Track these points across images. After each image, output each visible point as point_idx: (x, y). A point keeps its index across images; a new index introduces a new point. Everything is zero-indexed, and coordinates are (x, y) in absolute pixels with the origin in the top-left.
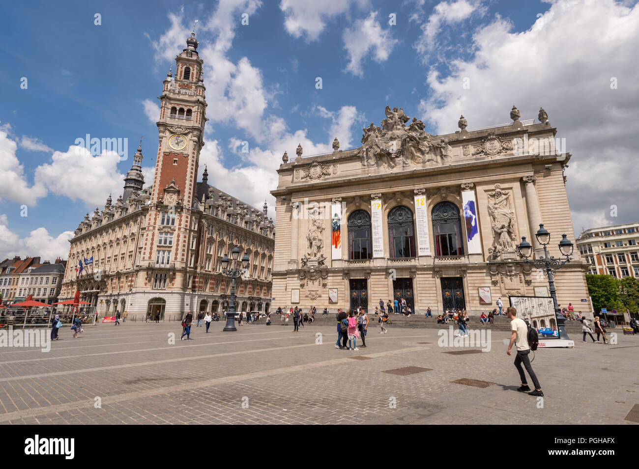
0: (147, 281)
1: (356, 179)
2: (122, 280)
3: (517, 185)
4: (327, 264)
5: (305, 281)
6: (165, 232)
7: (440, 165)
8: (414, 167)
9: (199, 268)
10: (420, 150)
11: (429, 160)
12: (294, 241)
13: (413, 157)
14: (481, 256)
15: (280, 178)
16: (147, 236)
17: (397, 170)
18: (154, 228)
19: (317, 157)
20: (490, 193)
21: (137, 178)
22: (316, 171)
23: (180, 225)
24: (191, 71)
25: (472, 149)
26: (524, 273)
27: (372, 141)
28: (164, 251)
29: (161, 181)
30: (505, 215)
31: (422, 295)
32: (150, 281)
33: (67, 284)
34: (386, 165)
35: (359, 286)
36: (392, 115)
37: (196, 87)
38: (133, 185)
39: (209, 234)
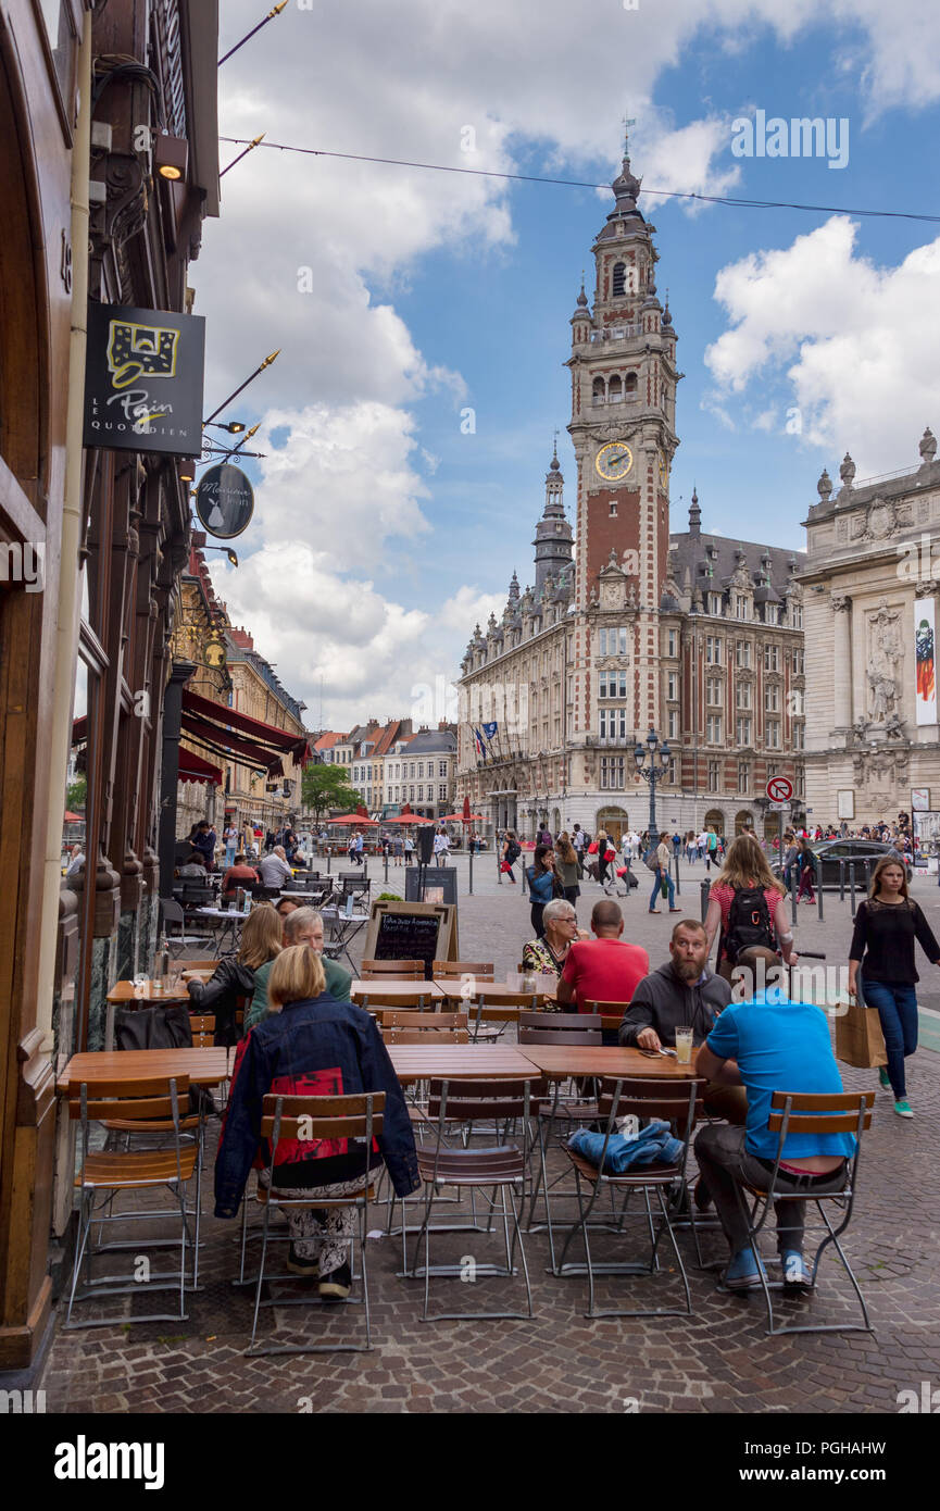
0: (589, 775)
2: (549, 771)
4: (909, 735)
5: (863, 774)
6: (610, 670)
9: (693, 741)
12: (842, 684)
15: (810, 538)
16: (577, 680)
18: (588, 663)
19: (881, 486)
22: (881, 518)
23: (637, 651)
28: (612, 711)
29: (590, 560)
32: (593, 772)
33: (464, 778)
37: (641, 313)
38: (550, 555)
39: (709, 660)
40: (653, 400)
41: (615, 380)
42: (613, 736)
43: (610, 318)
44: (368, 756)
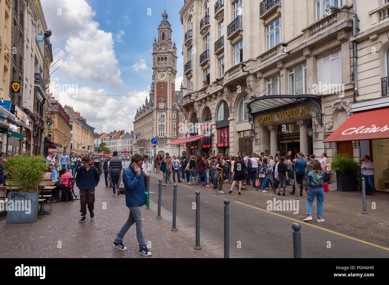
6: (161, 121)
16: (154, 123)
18: (156, 120)
23: (167, 117)
24: (165, 34)
28: (162, 130)
29: (157, 97)
33: (135, 144)
37: (168, 44)
39: (183, 119)
40: (170, 63)
41: (162, 58)
42: (162, 135)
43: (161, 44)
44: (113, 140)
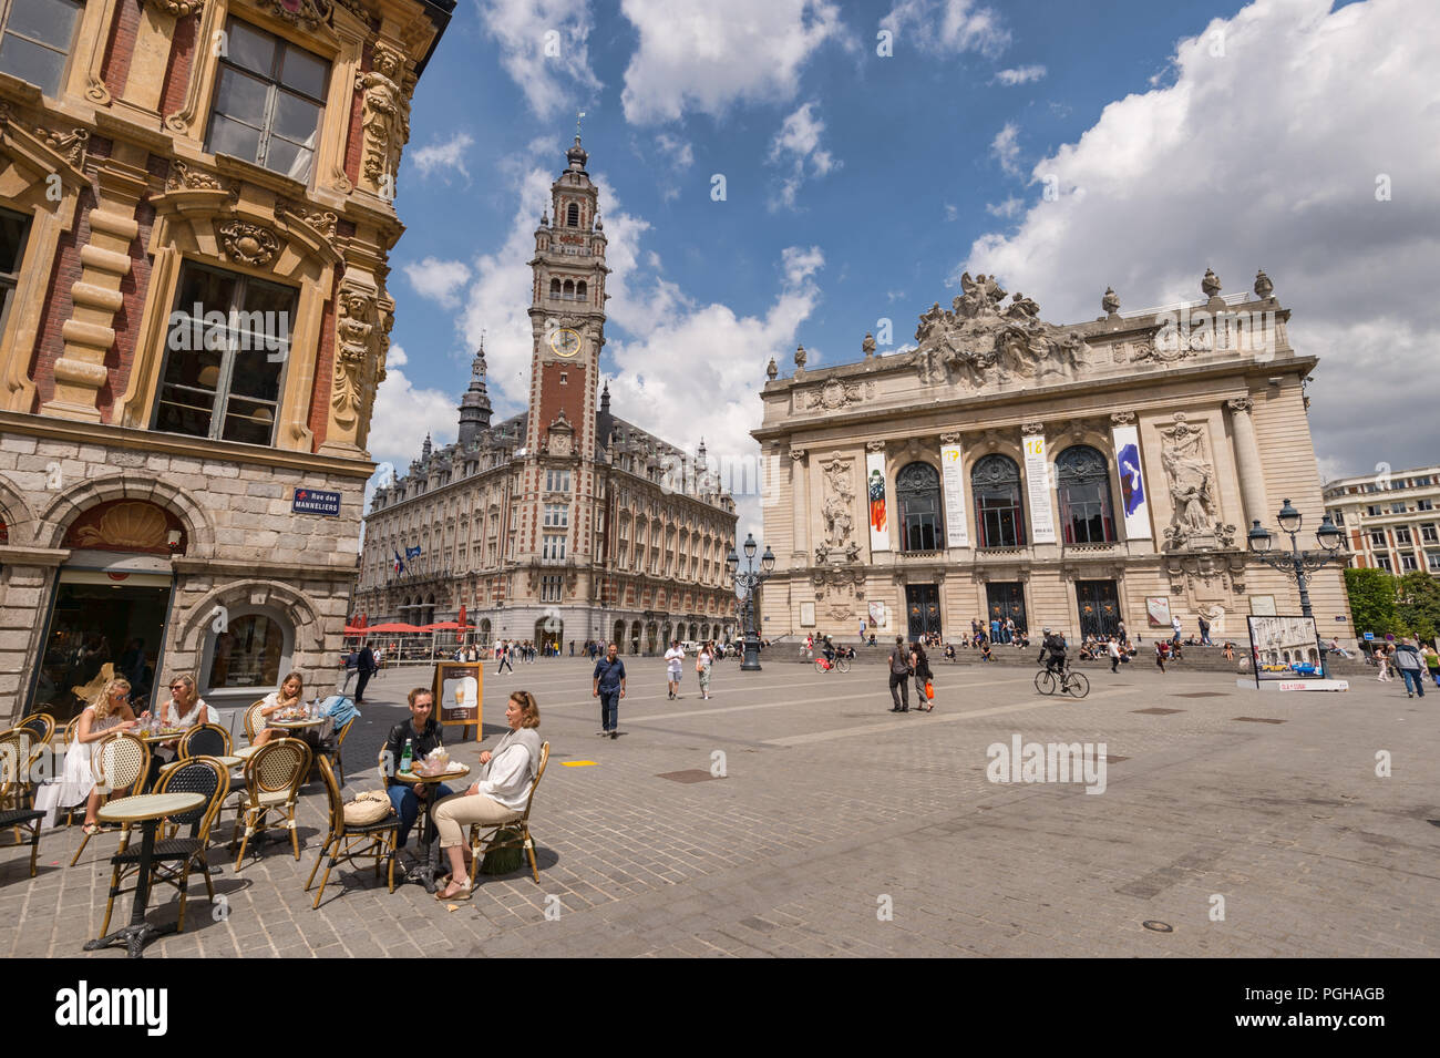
0: (530, 590)
1: (911, 407)
2: (479, 586)
3: (1216, 416)
4: (864, 559)
5: (824, 589)
6: (554, 503)
7: (1070, 381)
8: (1018, 384)
9: (609, 565)
10: (1031, 354)
11: (1048, 372)
12: (800, 518)
13: (1018, 366)
14: (1151, 543)
15: (766, 408)
16: (525, 510)
17: (988, 390)
18: (536, 496)
19: (835, 369)
20: (1165, 429)
21: (480, 406)
22: (835, 393)
23: (578, 490)
24: (580, 211)
25: (1129, 350)
26: (1230, 572)
27: (938, 338)
28: (555, 538)
29: (542, 414)
30: (1194, 469)
31: (1043, 612)
32: (535, 588)
33: (367, 595)
34: (967, 382)
35: (923, 598)
36: (974, 289)
37: (591, 240)
38: (474, 418)
39: (621, 504)
41: (569, 284)
42: (554, 557)
43: (566, 239)
